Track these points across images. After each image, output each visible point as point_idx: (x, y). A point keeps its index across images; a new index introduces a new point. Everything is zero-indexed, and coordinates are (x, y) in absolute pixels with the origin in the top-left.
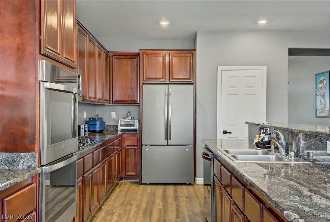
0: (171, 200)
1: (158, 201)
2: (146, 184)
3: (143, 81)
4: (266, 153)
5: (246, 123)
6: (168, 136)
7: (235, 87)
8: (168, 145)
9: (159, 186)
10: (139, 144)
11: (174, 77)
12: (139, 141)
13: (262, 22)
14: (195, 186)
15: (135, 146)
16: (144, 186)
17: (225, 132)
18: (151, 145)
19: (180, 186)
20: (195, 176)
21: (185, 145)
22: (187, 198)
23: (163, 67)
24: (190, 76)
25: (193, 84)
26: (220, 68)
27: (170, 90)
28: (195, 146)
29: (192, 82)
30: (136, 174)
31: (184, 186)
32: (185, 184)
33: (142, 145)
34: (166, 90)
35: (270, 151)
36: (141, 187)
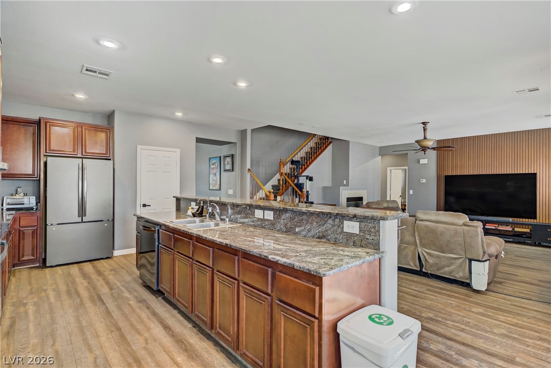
0: (94, 276)
1: (79, 279)
2: (52, 267)
3: (46, 153)
4: (202, 221)
5: (174, 197)
6: (82, 211)
7: (154, 165)
8: (82, 222)
9: (71, 266)
10: (39, 224)
11: (87, 151)
12: (39, 220)
13: (179, 114)
14: (115, 259)
15: (34, 226)
16: (49, 269)
17: (144, 205)
18: (58, 224)
19: (97, 261)
20: (113, 249)
21: (103, 221)
22: (111, 270)
23: (73, 140)
24: (107, 151)
25: (110, 159)
26: (139, 147)
27: (85, 165)
28: (113, 220)
29: (109, 158)
30: (35, 258)
31: (102, 261)
32: (102, 259)
33: (46, 225)
34: (81, 165)
35: (205, 219)
36: (47, 271)
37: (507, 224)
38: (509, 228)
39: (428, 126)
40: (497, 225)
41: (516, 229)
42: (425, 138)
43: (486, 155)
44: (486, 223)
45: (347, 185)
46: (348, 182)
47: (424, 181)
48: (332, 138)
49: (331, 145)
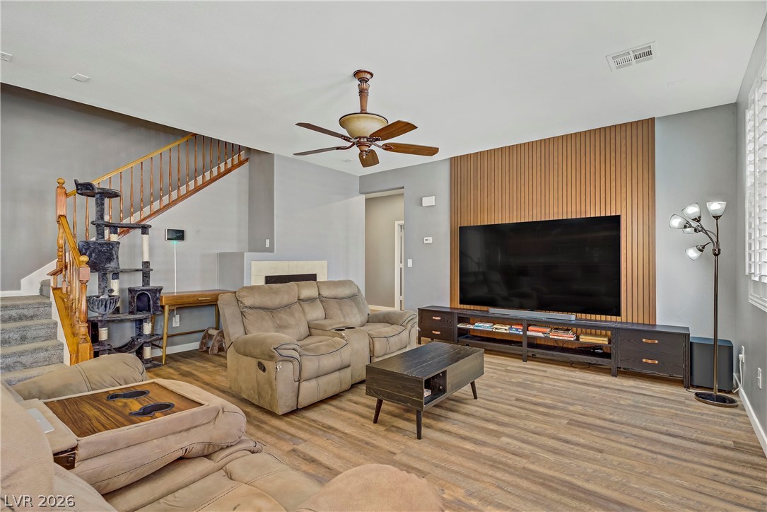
37: (566, 327)
38: (569, 337)
39: (372, 84)
40: (548, 330)
41: (583, 339)
42: (363, 111)
43: (531, 183)
44: (530, 325)
45: (271, 250)
46: (272, 243)
47: (430, 240)
48: (249, 150)
49: (247, 164)
